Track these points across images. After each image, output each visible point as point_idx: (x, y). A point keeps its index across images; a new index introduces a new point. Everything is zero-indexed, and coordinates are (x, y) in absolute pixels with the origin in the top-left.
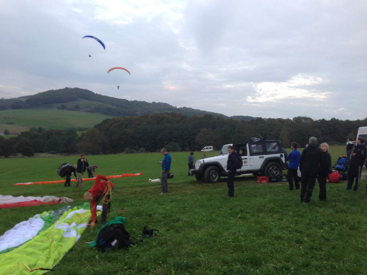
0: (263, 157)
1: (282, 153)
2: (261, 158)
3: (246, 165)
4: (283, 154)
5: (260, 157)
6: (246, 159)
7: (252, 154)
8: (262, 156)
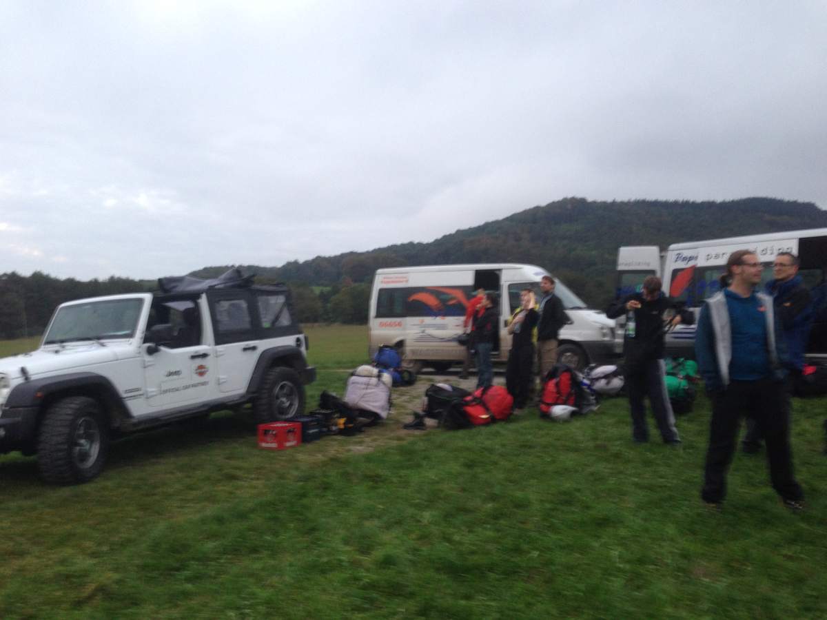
0: (254, 348)
1: (300, 333)
2: (249, 352)
3: (204, 384)
4: (301, 336)
5: (245, 349)
6: (204, 356)
7: (221, 338)
8: (251, 343)
